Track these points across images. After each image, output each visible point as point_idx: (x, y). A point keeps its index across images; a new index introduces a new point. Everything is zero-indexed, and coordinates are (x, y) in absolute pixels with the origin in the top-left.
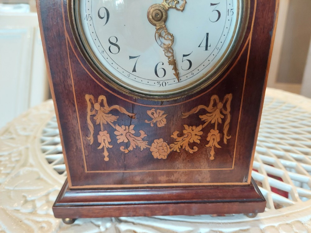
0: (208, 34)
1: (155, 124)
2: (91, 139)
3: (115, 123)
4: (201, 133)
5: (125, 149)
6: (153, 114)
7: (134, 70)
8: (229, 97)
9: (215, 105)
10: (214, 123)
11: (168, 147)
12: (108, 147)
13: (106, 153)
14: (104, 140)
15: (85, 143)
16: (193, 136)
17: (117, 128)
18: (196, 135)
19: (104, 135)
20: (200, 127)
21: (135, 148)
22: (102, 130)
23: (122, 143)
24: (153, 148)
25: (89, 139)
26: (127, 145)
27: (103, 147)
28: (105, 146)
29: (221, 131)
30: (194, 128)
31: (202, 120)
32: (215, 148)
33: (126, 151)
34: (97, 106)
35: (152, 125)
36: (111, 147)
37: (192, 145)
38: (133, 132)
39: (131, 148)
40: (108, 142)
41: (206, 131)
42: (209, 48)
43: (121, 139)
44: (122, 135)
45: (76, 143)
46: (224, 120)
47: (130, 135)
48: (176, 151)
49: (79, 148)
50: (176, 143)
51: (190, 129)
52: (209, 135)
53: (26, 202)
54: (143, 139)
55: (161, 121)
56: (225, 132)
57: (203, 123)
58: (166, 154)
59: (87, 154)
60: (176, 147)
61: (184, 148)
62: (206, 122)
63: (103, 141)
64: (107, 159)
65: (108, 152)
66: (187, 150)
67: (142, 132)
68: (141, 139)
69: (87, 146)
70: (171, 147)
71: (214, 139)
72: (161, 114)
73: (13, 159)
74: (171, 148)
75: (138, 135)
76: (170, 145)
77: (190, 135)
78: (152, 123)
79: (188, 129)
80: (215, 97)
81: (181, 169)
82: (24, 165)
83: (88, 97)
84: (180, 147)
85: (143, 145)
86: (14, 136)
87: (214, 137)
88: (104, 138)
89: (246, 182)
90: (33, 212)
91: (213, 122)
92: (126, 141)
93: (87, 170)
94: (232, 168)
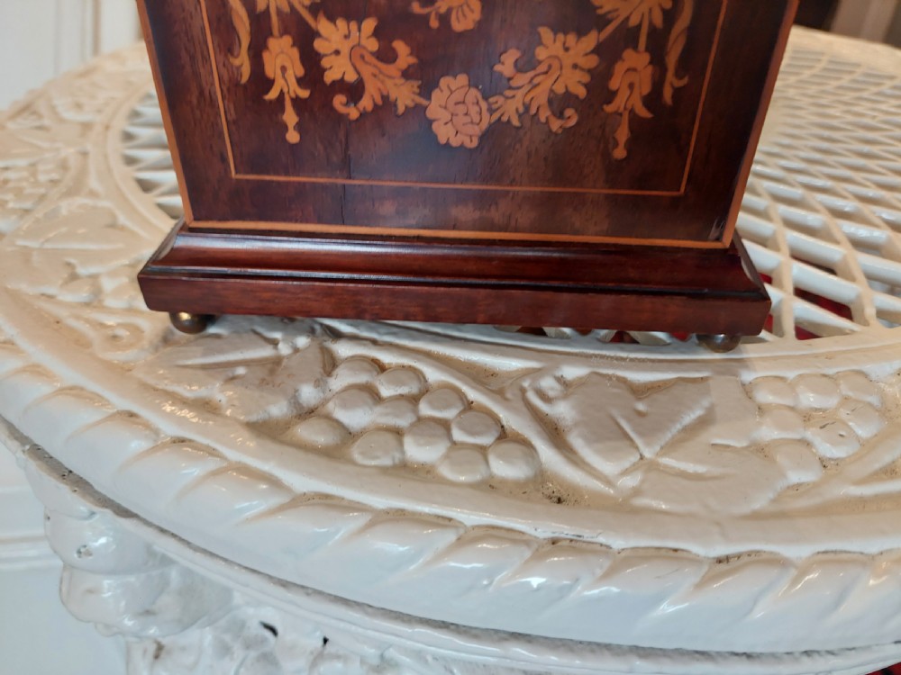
1: (445, 19)
2: (243, 62)
3: (314, 9)
4: (593, 61)
5: (347, 104)
10: (639, 27)
11: (484, 105)
12: (297, 96)
13: (290, 117)
14: (284, 69)
15: (226, 78)
16: (567, 71)
17: (323, 26)
18: (575, 66)
19: (282, 52)
20: (591, 40)
21: (379, 102)
22: (276, 31)
23: (340, 86)
24: (437, 107)
25: (236, 62)
26: (354, 91)
27: (282, 93)
28: (285, 90)
29: (658, 59)
30: (571, 39)
31: (600, 12)
32: (634, 119)
33: (353, 113)
35: (434, 23)
36: (304, 94)
37: (559, 104)
38: (373, 45)
39: (366, 103)
40: (296, 77)
41: (609, 53)
43: (337, 69)
44: (337, 52)
45: (196, 75)
46: (670, 17)
47: (362, 57)
48: (509, 121)
49: (207, 93)
50: (509, 93)
51: (559, 44)
52: (620, 68)
54: (406, 74)
55: (465, 8)
56: (672, 60)
57: (602, 22)
58: (477, 131)
59: (233, 115)
60: (510, 108)
61: (533, 111)
62: (609, 22)
63: (279, 72)
64: (293, 137)
65: (298, 114)
66: (543, 119)
67: (401, 47)
68: (399, 74)
69: (232, 86)
70: (495, 106)
71: (631, 86)
74: (491, 111)
75: (386, 56)
76: (491, 100)
77: (556, 64)
78: (433, 16)
79: (549, 46)
81: (521, 185)
82: (71, 192)
84: (521, 110)
85: (404, 95)
86: (46, 122)
87: (633, 77)
88: (282, 59)
89: (718, 239)
90: (95, 301)
91: (633, 22)
92: (351, 77)
93: (237, 173)
94: (679, 190)
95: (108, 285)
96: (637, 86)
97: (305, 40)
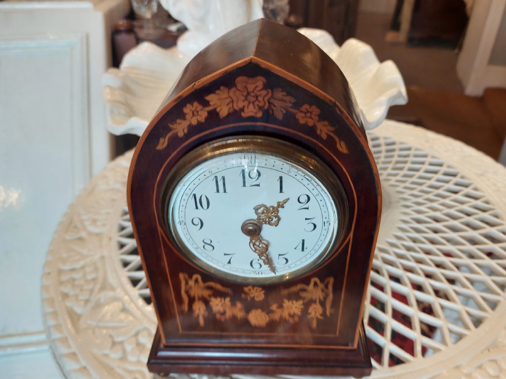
0: (303, 241)
1: (253, 298)
2: (185, 307)
3: (210, 296)
6: (250, 290)
7: (229, 262)
8: (331, 280)
9: (316, 284)
10: (316, 299)
11: (266, 316)
13: (201, 320)
15: (180, 311)
16: (294, 308)
17: (213, 299)
18: (296, 307)
19: (199, 305)
20: (301, 302)
21: (231, 316)
22: (197, 300)
23: (218, 312)
24: (251, 316)
25: (183, 307)
26: (224, 313)
27: (199, 314)
29: (323, 304)
30: (294, 302)
31: (302, 296)
32: (318, 319)
34: (191, 283)
35: (249, 299)
36: (206, 314)
37: (292, 316)
38: (229, 303)
39: (227, 316)
40: (203, 310)
41: (307, 305)
42: (305, 250)
43: (217, 309)
44: (217, 305)
46: (325, 299)
47: (226, 305)
48: (276, 320)
50: (275, 313)
51: (290, 303)
52: (311, 308)
53: (114, 344)
54: (240, 309)
55: (259, 295)
56: (328, 306)
57: (303, 299)
58: (265, 322)
60: (276, 317)
61: (284, 317)
62: (306, 298)
63: (198, 309)
65: (204, 319)
66: (287, 319)
67: (238, 303)
68: (238, 309)
69: (182, 312)
72: (258, 291)
73: (90, 277)
74: (269, 317)
75: (234, 305)
76: (269, 315)
77: (290, 307)
78: (249, 297)
79: (287, 303)
80: (316, 279)
82: (103, 288)
83: (182, 276)
84: (279, 317)
85: (240, 314)
86: (83, 234)
87: (316, 310)
88: (199, 307)
89: (352, 346)
90: (123, 359)
91: (314, 299)
92: (222, 310)
93: (182, 332)
94: (336, 335)
95: (129, 348)
96: (317, 312)
97: (206, 302)
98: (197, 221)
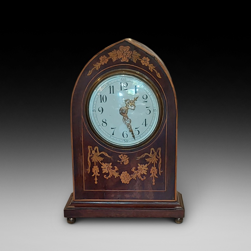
0: (146, 119)
1: (123, 163)
2: (89, 170)
3: (102, 162)
4: (147, 169)
5: (106, 177)
6: (122, 157)
7: (113, 134)
8: (160, 149)
9: (153, 153)
10: (153, 163)
11: (129, 176)
12: (98, 176)
13: (96, 179)
14: (96, 171)
15: (85, 173)
16: (143, 170)
17: (103, 164)
18: (144, 170)
19: (96, 168)
20: (146, 165)
21: (112, 176)
22: (95, 165)
23: (105, 173)
24: (121, 177)
25: (87, 170)
26: (108, 174)
27: (95, 175)
28: (96, 174)
29: (157, 168)
30: (143, 165)
31: (147, 161)
32: (155, 178)
33: (107, 178)
34: (93, 152)
35: (121, 163)
36: (99, 175)
37: (142, 175)
38: (111, 167)
39: (110, 176)
40: (98, 172)
41: (149, 167)
42: (146, 125)
43: (105, 171)
44: (105, 168)
45: (80, 172)
46: (158, 162)
47: (109, 169)
48: (134, 179)
49: (82, 175)
50: (134, 174)
51: (141, 166)
52: (151, 170)
54: (116, 171)
55: (126, 161)
56: (159, 168)
58: (129, 181)
59: (86, 179)
60: (134, 176)
61: (138, 177)
62: (149, 162)
63: (95, 172)
64: (96, 183)
66: (140, 178)
67: (115, 167)
68: (115, 171)
70: (131, 176)
71: (154, 172)
72: (126, 158)
74: (131, 177)
75: (113, 168)
76: (131, 175)
77: (141, 169)
78: (121, 162)
80: (152, 149)
81: (137, 190)
83: (89, 147)
84: (136, 177)
85: (116, 175)
88: (96, 170)
89: (174, 199)
92: (107, 172)
93: (85, 190)
94: (165, 190)
97: (100, 166)
98: (101, 109)
